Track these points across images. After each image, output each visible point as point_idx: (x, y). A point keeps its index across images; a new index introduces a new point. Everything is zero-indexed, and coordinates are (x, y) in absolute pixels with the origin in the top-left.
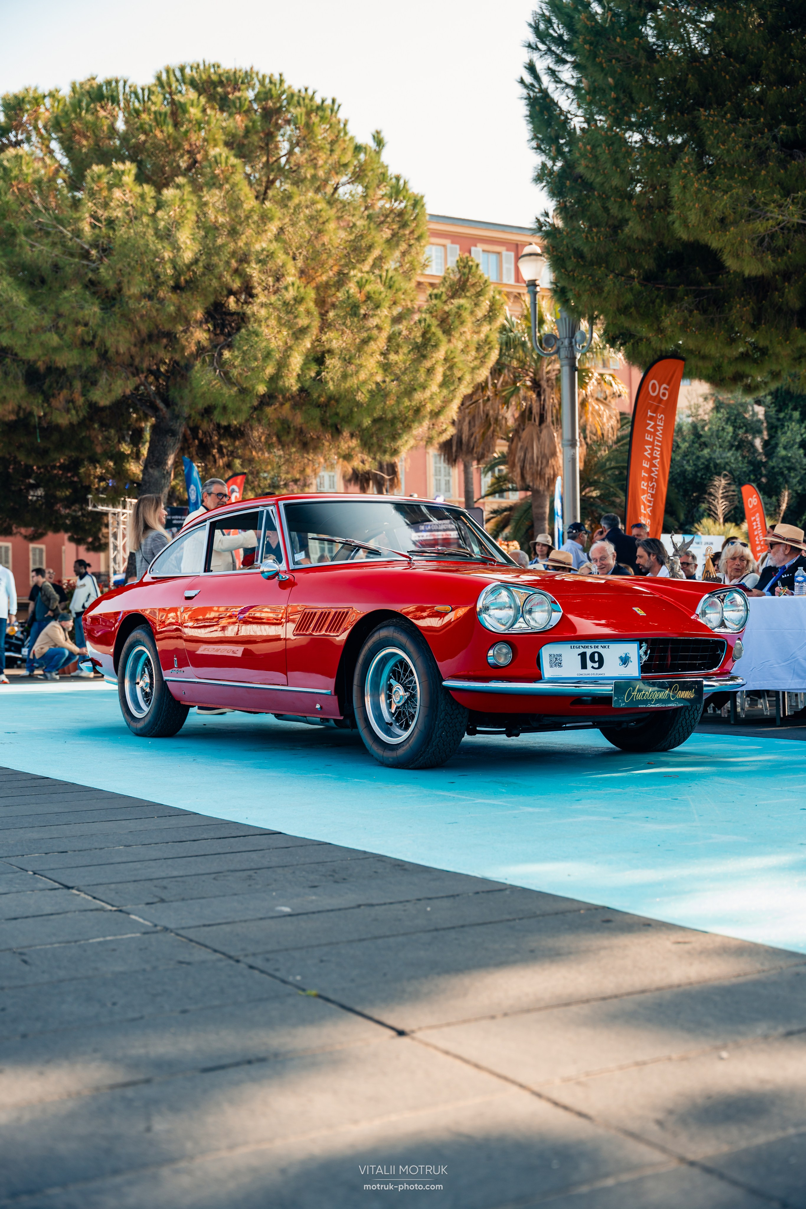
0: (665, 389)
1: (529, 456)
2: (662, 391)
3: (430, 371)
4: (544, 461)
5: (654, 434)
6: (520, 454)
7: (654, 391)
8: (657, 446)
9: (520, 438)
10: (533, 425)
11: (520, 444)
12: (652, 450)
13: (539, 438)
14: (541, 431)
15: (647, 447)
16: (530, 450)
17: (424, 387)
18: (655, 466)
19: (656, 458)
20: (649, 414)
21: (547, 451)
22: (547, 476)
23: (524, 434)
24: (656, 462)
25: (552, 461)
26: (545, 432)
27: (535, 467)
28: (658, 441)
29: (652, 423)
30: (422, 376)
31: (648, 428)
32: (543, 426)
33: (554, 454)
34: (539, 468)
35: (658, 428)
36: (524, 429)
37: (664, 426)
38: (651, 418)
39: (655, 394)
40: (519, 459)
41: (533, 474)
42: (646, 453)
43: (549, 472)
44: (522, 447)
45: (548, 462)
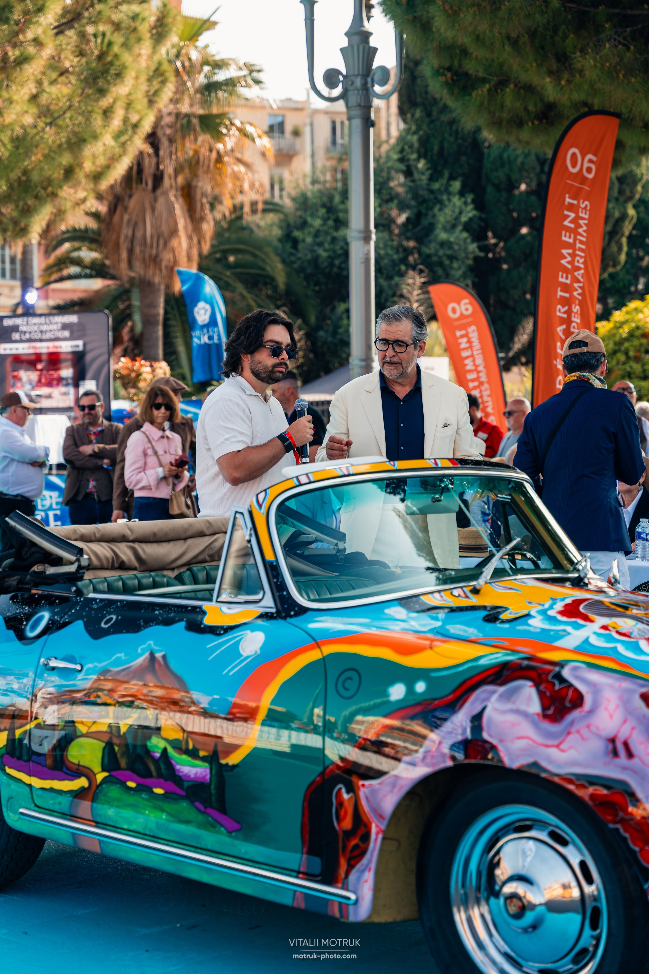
0: (590, 161)
1: (139, 234)
2: (586, 165)
3: (107, 113)
4: (161, 242)
5: (574, 232)
6: (126, 231)
7: (574, 166)
8: (581, 250)
9: (126, 209)
10: (144, 190)
11: (126, 217)
12: (573, 255)
13: (153, 209)
14: (156, 200)
15: (564, 252)
16: (140, 225)
17: (95, 137)
18: (578, 281)
19: (579, 269)
20: (568, 200)
21: (164, 229)
22: (164, 264)
23: (133, 203)
24: (579, 274)
25: (174, 243)
26: (161, 201)
27: (148, 250)
28: (581, 242)
29: (572, 215)
30: (98, 121)
31: (566, 223)
32: (159, 192)
33: (174, 232)
34: (154, 252)
35: (581, 222)
36: (130, 196)
37: (589, 219)
38: (571, 208)
39: (575, 170)
40: (126, 237)
41: (144, 261)
42: (563, 262)
43: (166, 257)
44: (129, 221)
45: (166, 244)
